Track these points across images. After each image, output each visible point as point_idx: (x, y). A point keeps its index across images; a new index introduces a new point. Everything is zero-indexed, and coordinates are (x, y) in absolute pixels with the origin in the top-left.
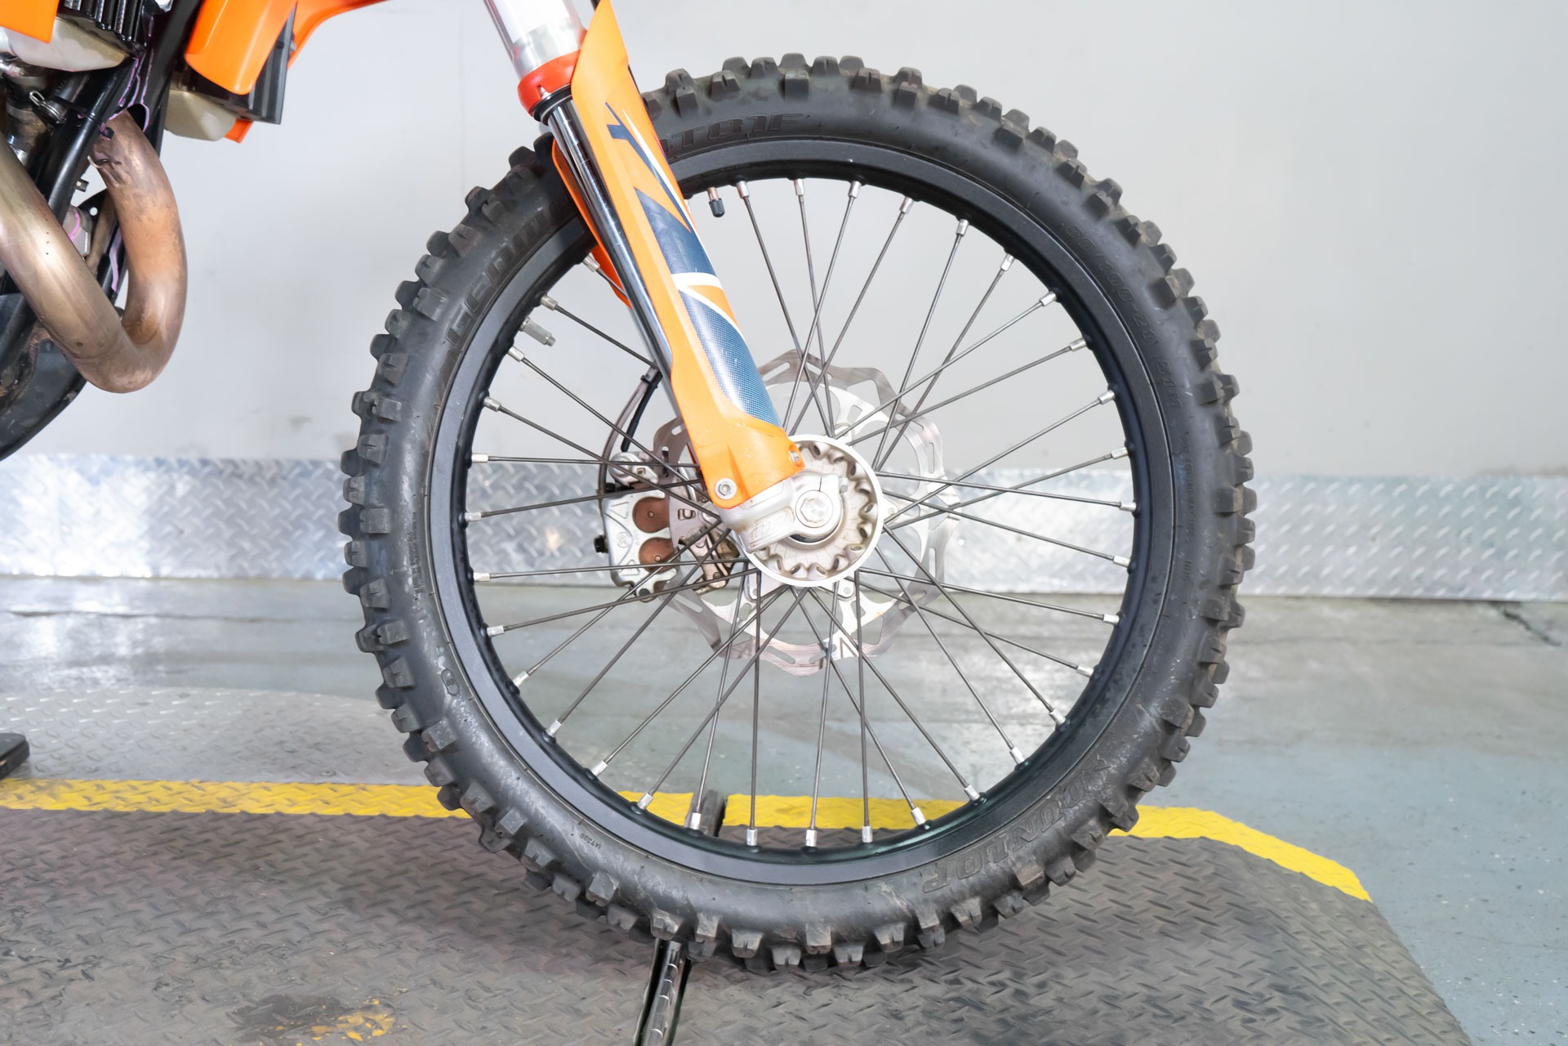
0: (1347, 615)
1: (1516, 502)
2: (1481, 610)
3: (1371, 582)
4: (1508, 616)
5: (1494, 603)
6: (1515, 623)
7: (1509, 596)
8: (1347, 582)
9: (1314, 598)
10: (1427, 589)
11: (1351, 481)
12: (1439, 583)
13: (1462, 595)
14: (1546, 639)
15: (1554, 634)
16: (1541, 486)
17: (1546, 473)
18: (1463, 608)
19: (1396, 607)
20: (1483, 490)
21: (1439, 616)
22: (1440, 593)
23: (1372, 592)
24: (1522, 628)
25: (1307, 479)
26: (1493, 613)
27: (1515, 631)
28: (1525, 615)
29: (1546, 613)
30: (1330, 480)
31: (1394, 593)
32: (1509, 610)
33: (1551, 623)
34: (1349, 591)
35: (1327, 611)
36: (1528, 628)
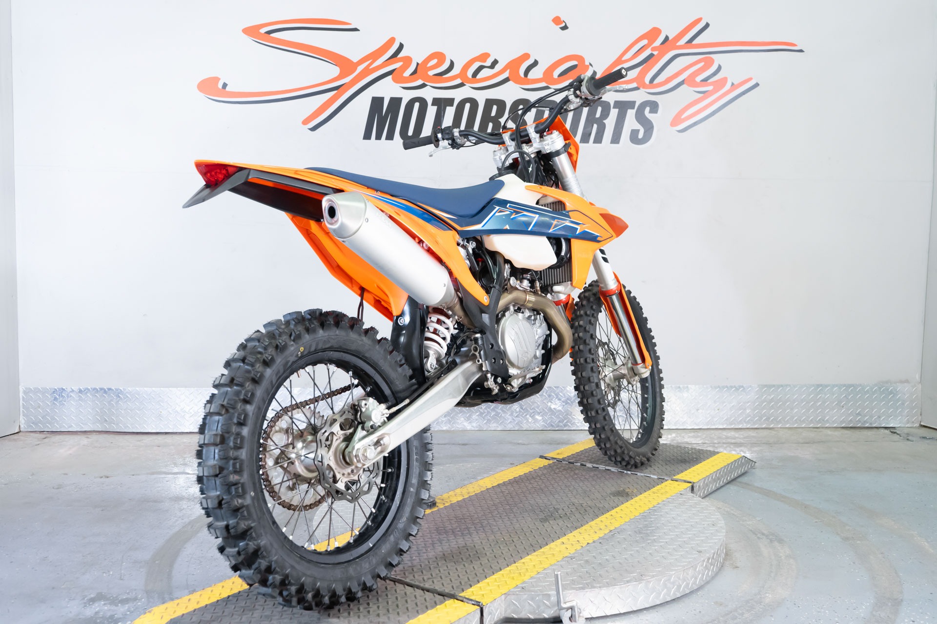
0: (838, 433)
1: (891, 392)
2: (882, 430)
3: (842, 422)
4: (892, 432)
5: (886, 428)
6: (895, 435)
7: (891, 425)
8: (834, 422)
9: (823, 428)
10: (862, 424)
11: (834, 386)
12: (865, 422)
13: (874, 426)
14: (908, 439)
15: (910, 438)
16: (900, 387)
17: (902, 382)
18: (876, 430)
19: (852, 430)
20: (880, 388)
21: (869, 433)
22: (867, 425)
23: (843, 425)
24: (898, 436)
25: (818, 386)
26: (887, 432)
27: (896, 437)
28: (898, 432)
29: (906, 431)
30: (827, 386)
31: (850, 426)
32: (892, 430)
33: (908, 434)
34: (835, 425)
35: (829, 432)
36: (901, 436)
